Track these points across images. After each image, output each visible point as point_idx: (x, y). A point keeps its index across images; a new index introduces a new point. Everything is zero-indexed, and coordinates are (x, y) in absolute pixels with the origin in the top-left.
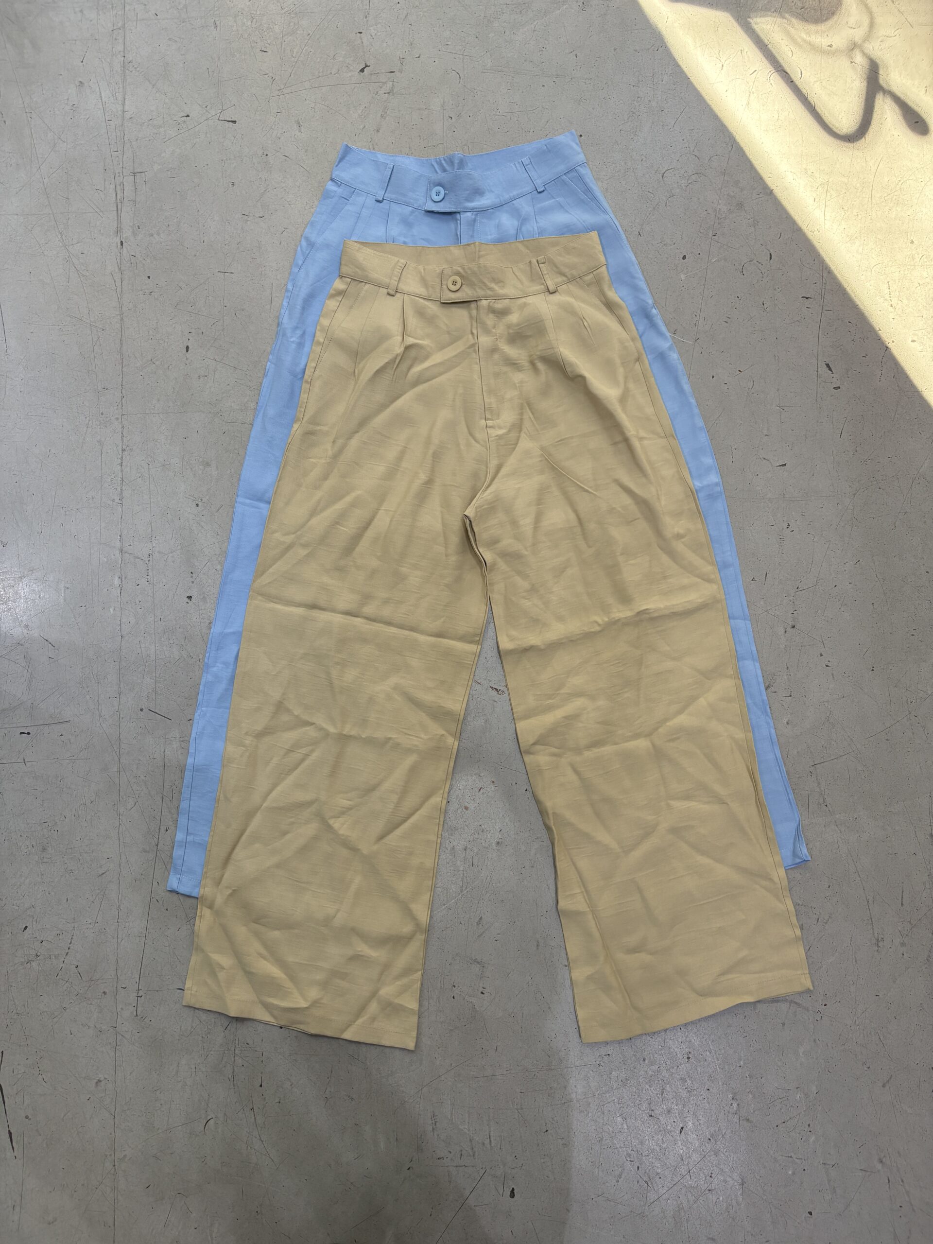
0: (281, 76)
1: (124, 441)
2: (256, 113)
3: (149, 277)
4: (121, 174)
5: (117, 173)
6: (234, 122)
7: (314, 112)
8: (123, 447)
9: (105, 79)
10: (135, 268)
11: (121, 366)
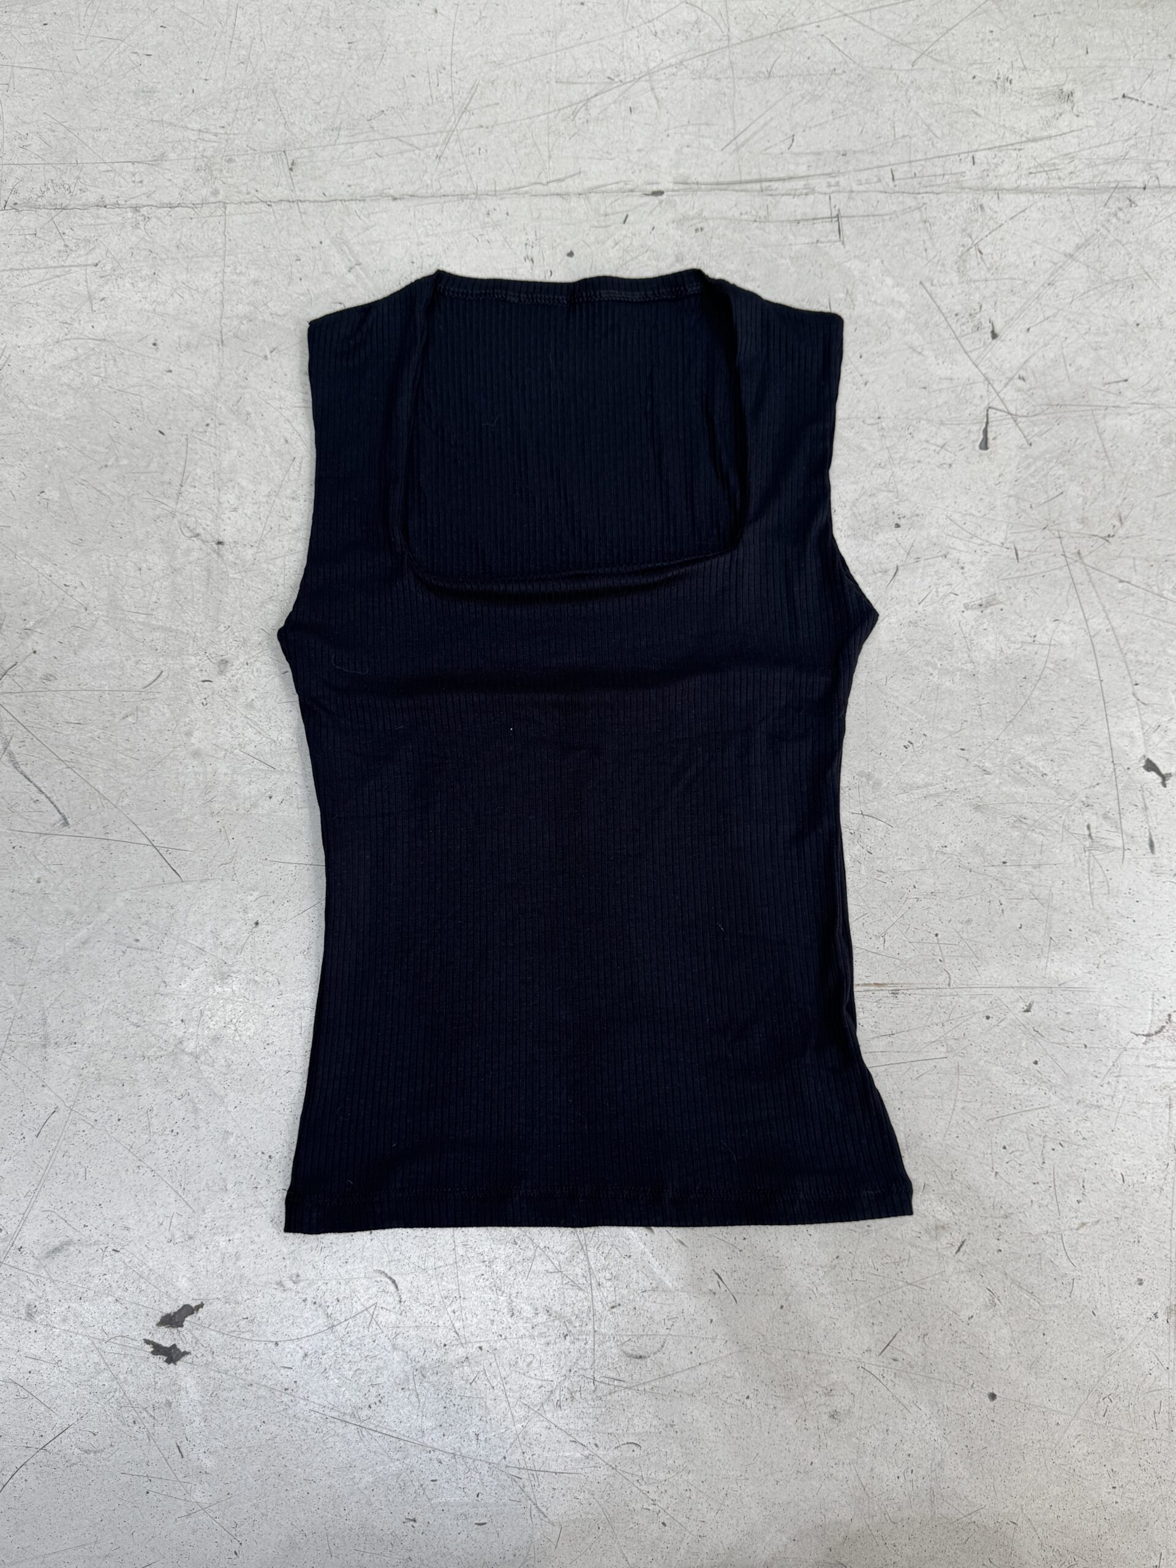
0: (1120, 557)
1: (160, 211)
2: (1010, 496)
3: (571, 254)
4: (833, 189)
5: (837, 179)
6: (984, 445)
7: (1023, 643)
8: (145, 208)
9: (1082, 146)
10: (596, 224)
11: (346, 198)
